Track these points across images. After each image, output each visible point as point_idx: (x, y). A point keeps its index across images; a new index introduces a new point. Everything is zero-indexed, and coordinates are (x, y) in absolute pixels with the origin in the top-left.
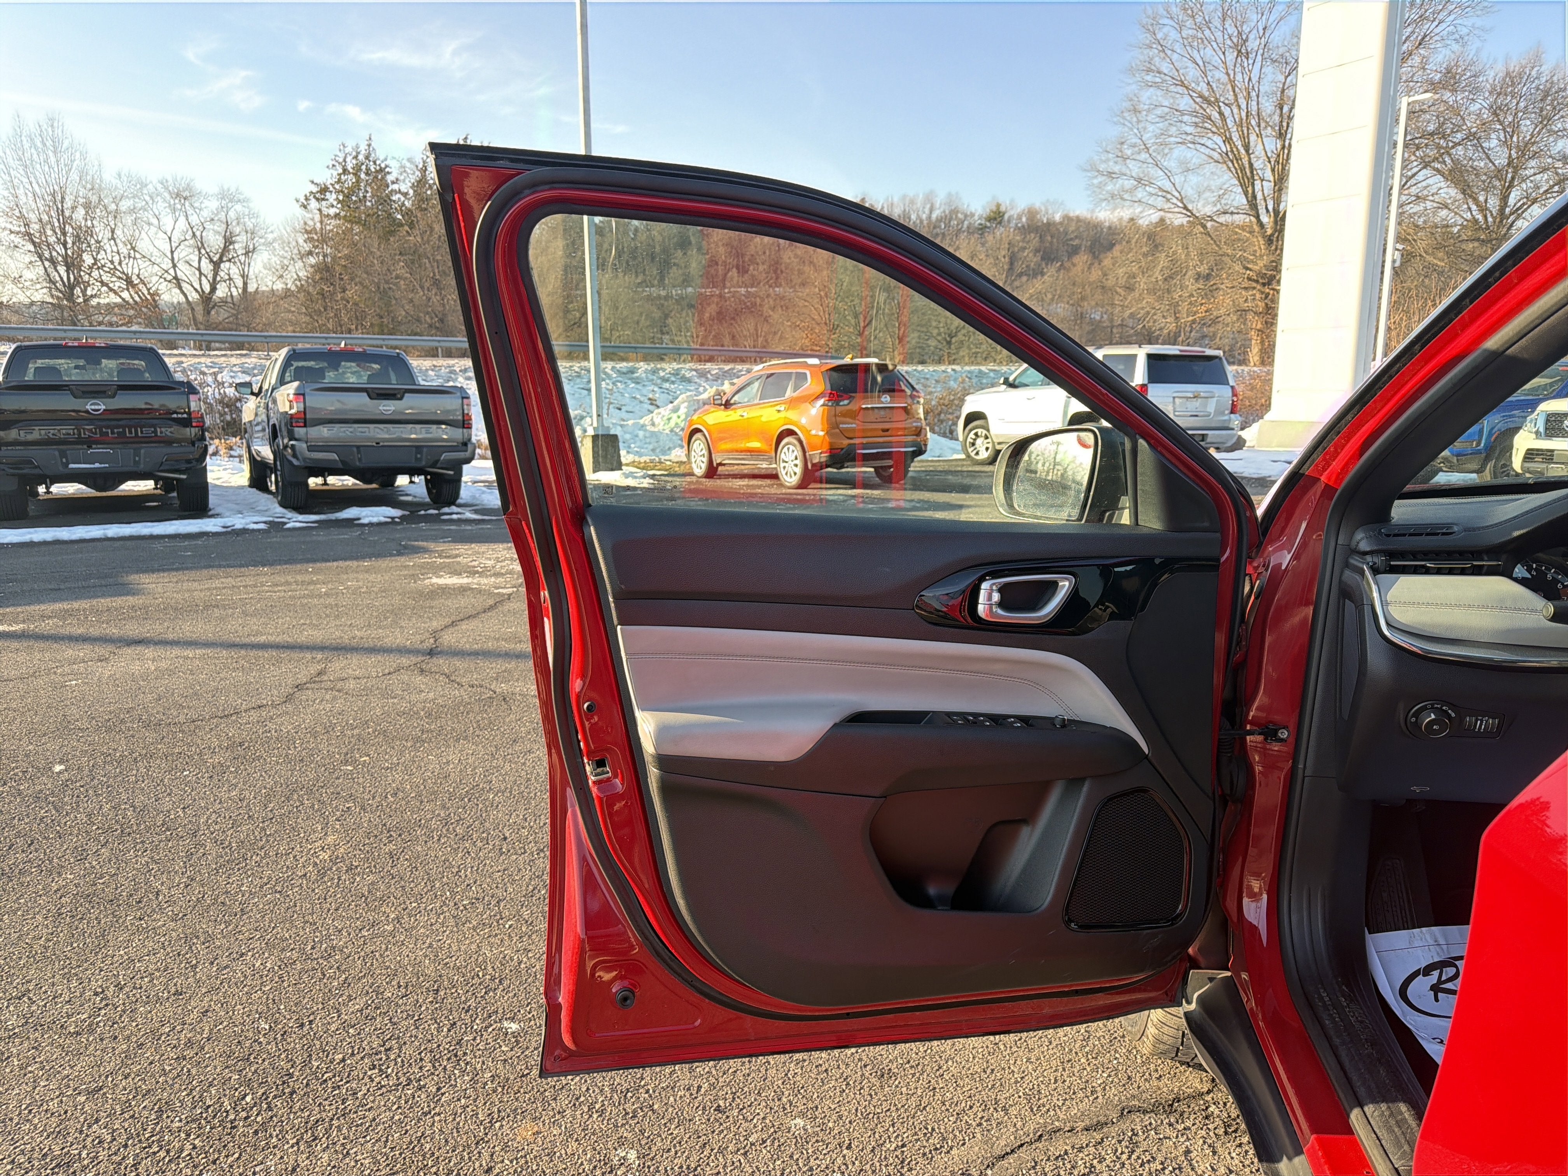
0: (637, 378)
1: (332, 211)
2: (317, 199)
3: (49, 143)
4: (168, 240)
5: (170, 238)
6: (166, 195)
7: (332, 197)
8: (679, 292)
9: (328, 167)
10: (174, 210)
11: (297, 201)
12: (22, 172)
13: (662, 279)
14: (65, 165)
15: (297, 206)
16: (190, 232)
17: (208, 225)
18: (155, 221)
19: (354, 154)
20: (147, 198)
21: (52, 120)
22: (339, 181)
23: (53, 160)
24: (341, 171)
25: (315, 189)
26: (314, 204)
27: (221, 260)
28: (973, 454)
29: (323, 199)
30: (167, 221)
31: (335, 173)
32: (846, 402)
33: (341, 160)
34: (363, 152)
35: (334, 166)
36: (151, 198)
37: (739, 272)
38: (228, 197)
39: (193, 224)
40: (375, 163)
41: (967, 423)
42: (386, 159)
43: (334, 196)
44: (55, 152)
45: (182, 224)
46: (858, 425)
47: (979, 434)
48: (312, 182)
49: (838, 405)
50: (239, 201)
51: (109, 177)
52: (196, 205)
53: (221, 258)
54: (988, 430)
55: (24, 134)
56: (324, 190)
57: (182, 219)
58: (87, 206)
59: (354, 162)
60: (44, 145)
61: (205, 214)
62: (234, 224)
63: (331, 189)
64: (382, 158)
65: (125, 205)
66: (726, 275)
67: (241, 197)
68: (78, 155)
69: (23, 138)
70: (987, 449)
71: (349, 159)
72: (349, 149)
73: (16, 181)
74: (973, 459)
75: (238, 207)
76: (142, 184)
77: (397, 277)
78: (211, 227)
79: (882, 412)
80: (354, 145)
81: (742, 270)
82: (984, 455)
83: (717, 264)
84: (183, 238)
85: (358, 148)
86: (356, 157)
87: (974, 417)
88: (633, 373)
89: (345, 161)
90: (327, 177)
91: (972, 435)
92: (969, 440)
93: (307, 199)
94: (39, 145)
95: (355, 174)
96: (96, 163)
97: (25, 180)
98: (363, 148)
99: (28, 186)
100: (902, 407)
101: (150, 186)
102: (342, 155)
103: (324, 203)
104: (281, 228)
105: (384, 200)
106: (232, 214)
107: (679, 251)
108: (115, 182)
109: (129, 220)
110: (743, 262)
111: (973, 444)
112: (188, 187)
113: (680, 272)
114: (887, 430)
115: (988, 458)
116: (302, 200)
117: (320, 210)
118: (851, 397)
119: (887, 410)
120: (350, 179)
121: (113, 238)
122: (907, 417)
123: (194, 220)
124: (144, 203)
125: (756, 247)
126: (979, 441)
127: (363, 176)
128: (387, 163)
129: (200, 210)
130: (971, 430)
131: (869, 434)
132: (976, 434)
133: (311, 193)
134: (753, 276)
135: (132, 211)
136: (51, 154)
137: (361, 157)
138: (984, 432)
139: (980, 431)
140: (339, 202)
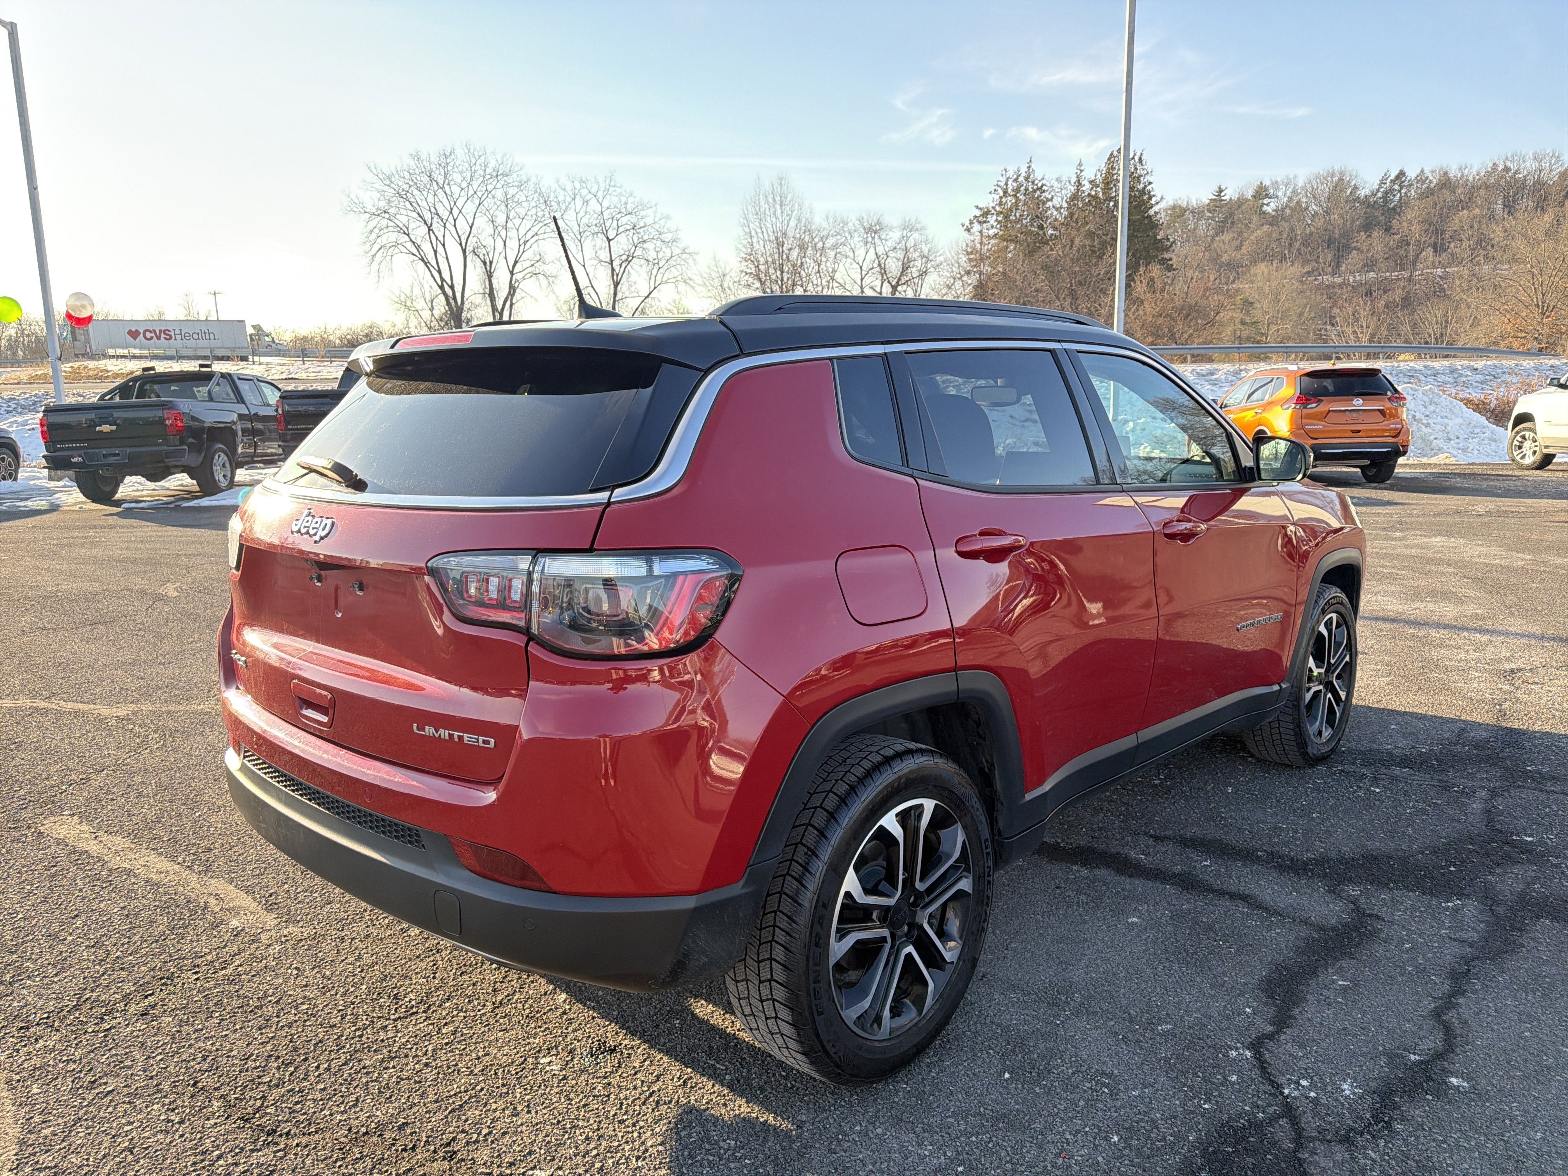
0: (1216, 380)
1: (992, 232)
2: (980, 222)
3: (778, 198)
4: (859, 270)
5: (861, 268)
6: (861, 230)
7: (992, 219)
8: (1358, 278)
9: (990, 193)
10: (866, 243)
11: (963, 226)
12: (758, 225)
13: (1338, 266)
14: (788, 215)
15: (962, 229)
16: (877, 261)
17: (891, 254)
18: (851, 254)
19: (1015, 177)
20: (847, 234)
21: (781, 179)
22: (1000, 204)
23: (779, 212)
24: (1001, 194)
25: (978, 213)
26: (976, 227)
27: (898, 284)
28: (1518, 458)
29: (985, 222)
30: (860, 252)
31: (997, 197)
32: (1314, 405)
33: (1002, 184)
34: (1024, 174)
35: (995, 190)
36: (850, 233)
37: (1435, 252)
38: (909, 227)
39: (880, 253)
40: (1033, 182)
41: (1515, 425)
42: (1043, 179)
43: (995, 217)
44: (781, 206)
45: (871, 255)
46: (1324, 426)
47: (1527, 437)
48: (977, 207)
49: (1305, 407)
50: (917, 230)
51: (818, 221)
52: (883, 237)
53: (897, 283)
54: (1535, 433)
55: (762, 193)
56: (986, 213)
57: (872, 251)
58: (802, 247)
59: (1015, 184)
60: (774, 200)
61: (890, 244)
62: (912, 250)
63: (993, 211)
64: (1039, 178)
65: (830, 242)
66: (1418, 255)
67: (919, 226)
68: (797, 205)
69: (761, 197)
70: (1535, 452)
71: (1010, 183)
72: (1010, 173)
73: (753, 232)
74: (1518, 463)
75: (916, 235)
76: (843, 222)
77: (1037, 290)
78: (894, 255)
79: (1354, 415)
80: (1016, 169)
81: (1438, 249)
82: (1529, 460)
83: (1408, 244)
84: (871, 266)
85: (1019, 171)
86: (1016, 180)
87: (1523, 418)
88: (1212, 374)
89: (1006, 184)
90: (989, 201)
91: (1518, 438)
92: (1516, 443)
93: (971, 223)
94: (771, 200)
95: (1015, 196)
96: (809, 211)
97: (759, 230)
98: (1024, 170)
99: (760, 235)
100: (1378, 410)
101: (850, 224)
102: (1003, 180)
103: (985, 225)
104: (947, 252)
105: (1039, 217)
106: (910, 243)
107: (1362, 233)
108: (825, 224)
109: (832, 254)
110: (1443, 239)
111: (1520, 447)
112: (878, 223)
113: (1361, 256)
114: (1359, 431)
115: (1535, 462)
116: (967, 224)
117: (981, 232)
118: (1319, 400)
119: (1361, 413)
120: (1010, 201)
121: (819, 272)
122: (1383, 419)
123: (880, 250)
124: (843, 239)
125: (1461, 221)
126: (1527, 444)
127: (1022, 197)
128: (1044, 182)
129: (886, 240)
130: (1517, 433)
131: (1336, 435)
132: (1524, 437)
133: (975, 216)
134: (1452, 254)
135: (835, 247)
136: (778, 207)
137: (1021, 179)
138: (1532, 434)
139: (1527, 434)
140: (999, 222)
